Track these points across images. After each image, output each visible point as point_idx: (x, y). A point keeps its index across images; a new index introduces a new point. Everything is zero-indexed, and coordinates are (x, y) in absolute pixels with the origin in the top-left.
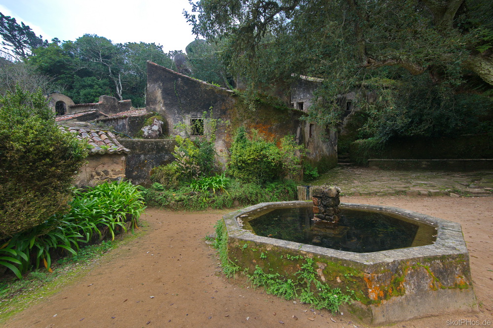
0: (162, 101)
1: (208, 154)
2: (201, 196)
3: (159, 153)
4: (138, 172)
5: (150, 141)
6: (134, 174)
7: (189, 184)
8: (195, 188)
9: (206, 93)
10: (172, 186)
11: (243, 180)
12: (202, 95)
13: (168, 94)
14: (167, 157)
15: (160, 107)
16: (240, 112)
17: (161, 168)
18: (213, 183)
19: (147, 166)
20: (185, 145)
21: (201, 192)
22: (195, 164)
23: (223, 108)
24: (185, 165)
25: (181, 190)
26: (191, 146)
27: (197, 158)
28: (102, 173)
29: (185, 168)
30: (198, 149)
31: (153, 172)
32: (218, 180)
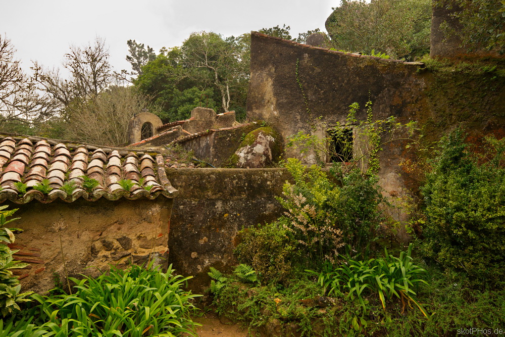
0: (274, 100)
1: (363, 202)
2: (347, 313)
3: (253, 197)
4: (209, 237)
5: (237, 173)
6: (202, 242)
7: (317, 273)
8: (329, 288)
9: (358, 75)
10: (275, 275)
11: (471, 279)
12: (349, 80)
13: (284, 86)
14: (270, 206)
15: (270, 111)
16: (439, 106)
17: (253, 230)
18: (378, 278)
19: (228, 224)
20: (307, 180)
21: (346, 298)
22: (331, 224)
23: (397, 101)
24: (307, 226)
25: (295, 287)
26: (323, 181)
27: (335, 210)
28: (116, 244)
29: (305, 234)
30: (337, 189)
31: (240, 239)
32: (393, 269)
